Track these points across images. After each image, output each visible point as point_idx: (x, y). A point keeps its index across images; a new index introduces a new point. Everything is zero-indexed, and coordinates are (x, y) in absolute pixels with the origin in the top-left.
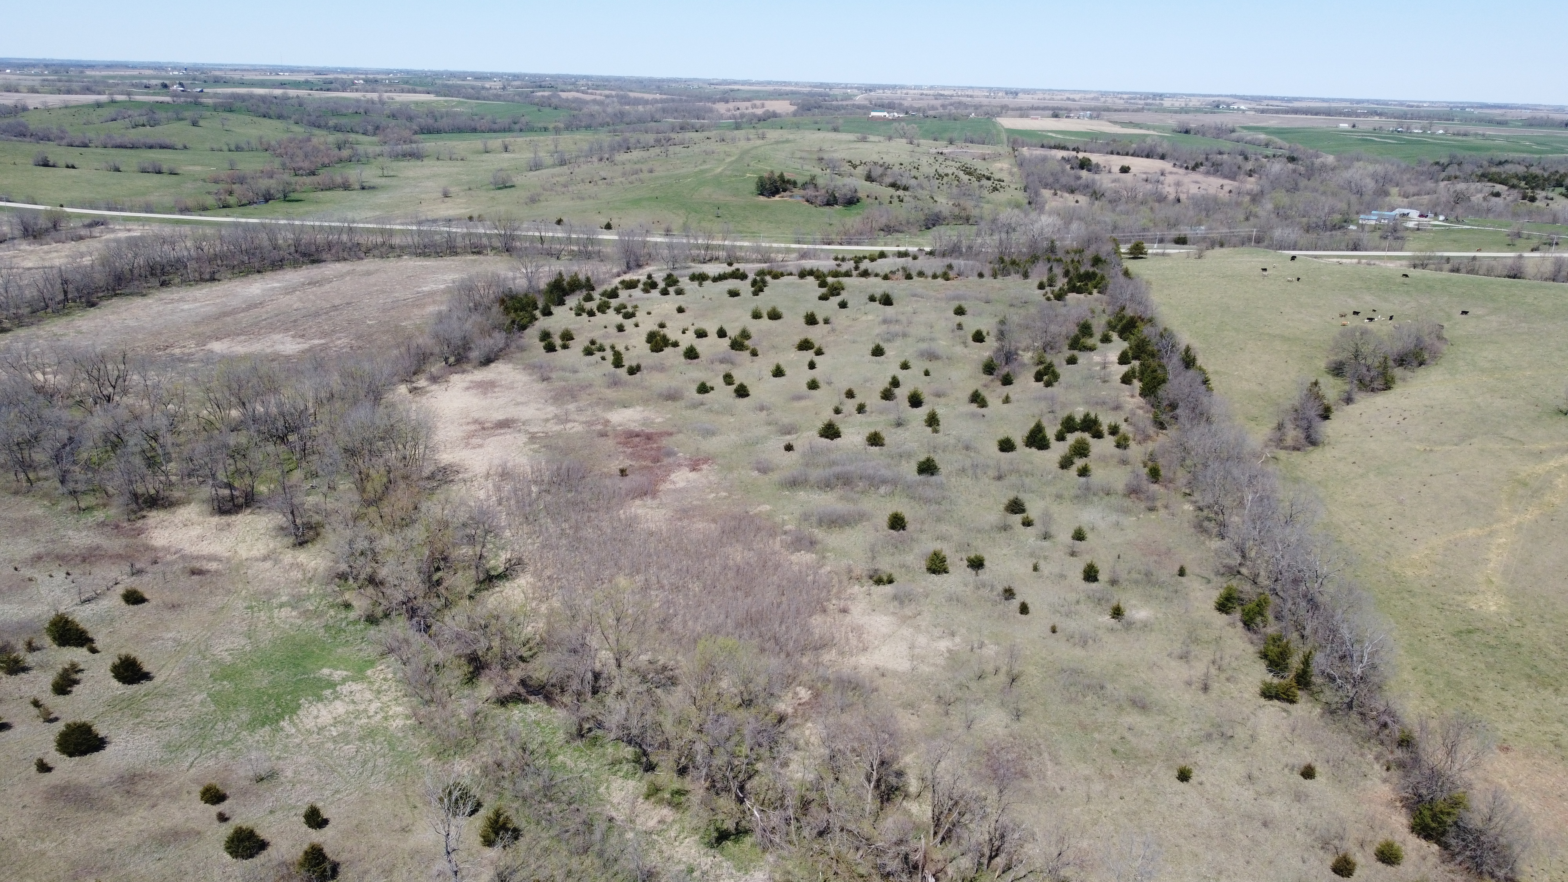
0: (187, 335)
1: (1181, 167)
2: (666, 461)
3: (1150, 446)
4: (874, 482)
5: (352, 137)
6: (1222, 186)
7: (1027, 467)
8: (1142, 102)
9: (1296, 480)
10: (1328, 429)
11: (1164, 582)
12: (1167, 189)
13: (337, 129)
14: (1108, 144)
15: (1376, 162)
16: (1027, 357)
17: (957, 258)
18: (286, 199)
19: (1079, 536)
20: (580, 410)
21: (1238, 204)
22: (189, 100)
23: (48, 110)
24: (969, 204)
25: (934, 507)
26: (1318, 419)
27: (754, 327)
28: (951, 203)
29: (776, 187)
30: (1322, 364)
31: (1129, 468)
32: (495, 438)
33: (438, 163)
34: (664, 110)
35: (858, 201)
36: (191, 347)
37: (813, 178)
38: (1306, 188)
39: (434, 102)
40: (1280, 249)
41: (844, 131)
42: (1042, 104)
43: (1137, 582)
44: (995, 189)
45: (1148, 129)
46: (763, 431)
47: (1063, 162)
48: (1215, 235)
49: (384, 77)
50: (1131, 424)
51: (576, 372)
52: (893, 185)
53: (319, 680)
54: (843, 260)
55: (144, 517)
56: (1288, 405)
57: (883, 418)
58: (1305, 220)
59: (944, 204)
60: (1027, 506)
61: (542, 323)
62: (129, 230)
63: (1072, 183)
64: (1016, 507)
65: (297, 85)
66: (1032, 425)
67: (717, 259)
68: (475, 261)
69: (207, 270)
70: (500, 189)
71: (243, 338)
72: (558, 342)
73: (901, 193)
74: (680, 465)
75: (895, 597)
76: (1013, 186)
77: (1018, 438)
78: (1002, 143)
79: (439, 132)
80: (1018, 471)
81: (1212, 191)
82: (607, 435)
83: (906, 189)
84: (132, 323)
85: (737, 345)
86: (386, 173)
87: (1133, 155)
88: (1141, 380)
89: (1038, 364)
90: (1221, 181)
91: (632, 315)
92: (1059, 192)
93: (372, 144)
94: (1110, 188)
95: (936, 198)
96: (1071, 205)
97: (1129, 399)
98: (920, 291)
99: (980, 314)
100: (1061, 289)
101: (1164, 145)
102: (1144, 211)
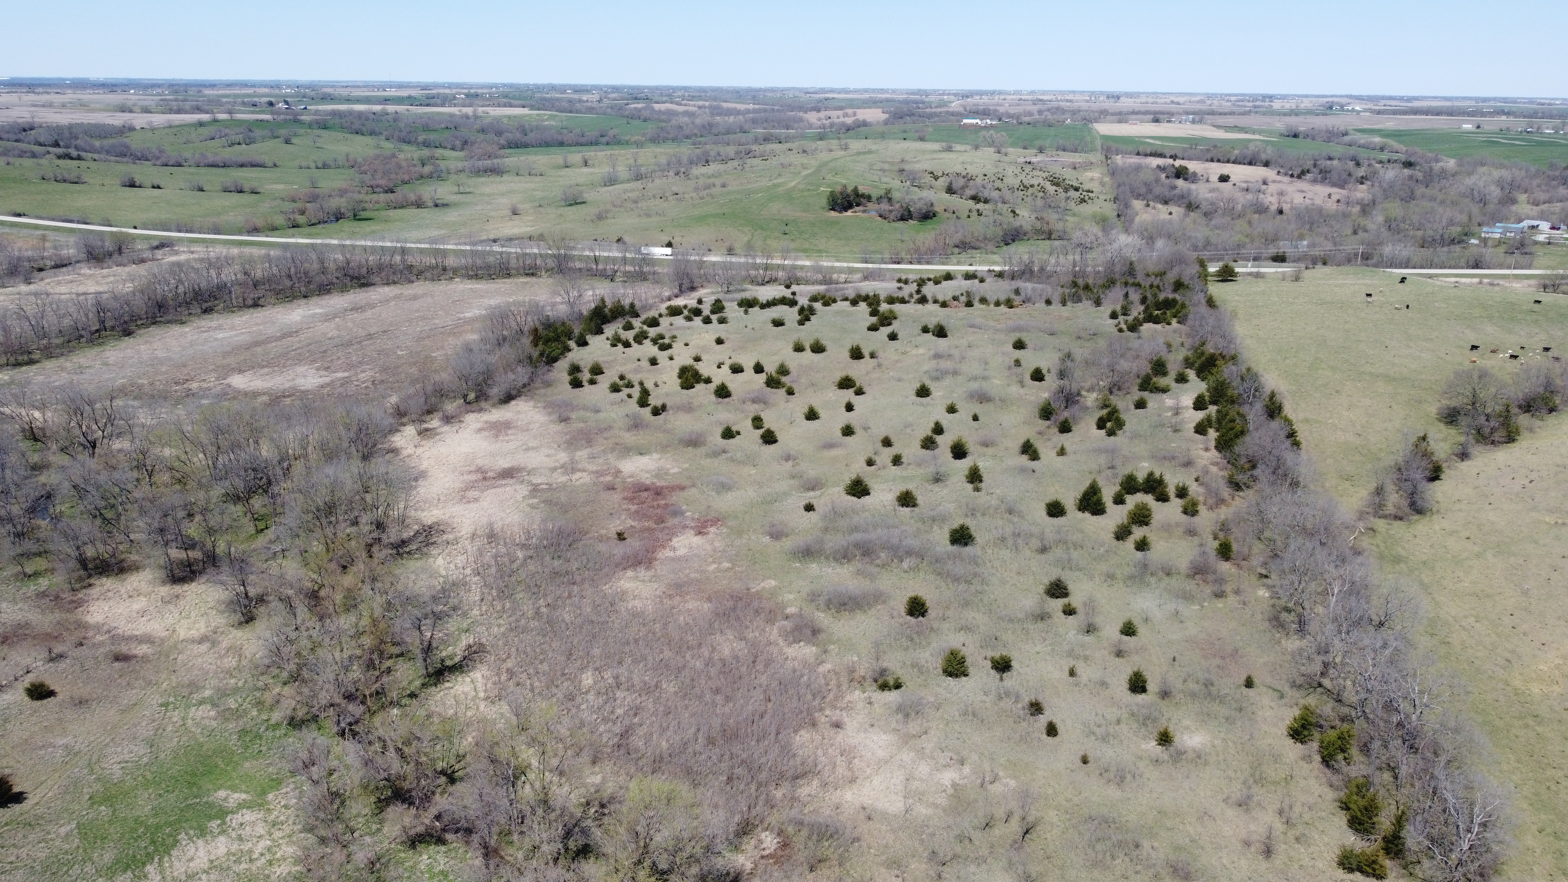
0: (211, 368)
1: (1286, 174)
2: (672, 522)
3: (1224, 513)
4: (899, 553)
5: (439, 152)
6: (1330, 196)
7: (1076, 537)
8: (1251, 104)
9: (1397, 560)
10: (1439, 491)
11: (1227, 695)
12: (1270, 199)
13: (426, 144)
14: (1208, 150)
15: (1502, 166)
16: (1091, 399)
17: (1029, 280)
18: (356, 218)
19: (1129, 630)
20: (592, 457)
21: (1345, 215)
22: (288, 117)
23: (153, 129)
24: (1052, 216)
25: (962, 587)
26: (1424, 483)
27: (794, 361)
28: (1033, 217)
29: (849, 202)
30: (1433, 410)
31: (1196, 540)
32: (493, 491)
33: (517, 178)
34: (754, 121)
35: (934, 215)
36: (211, 381)
37: (888, 191)
38: (1423, 197)
39: (526, 116)
40: (1391, 266)
41: (931, 140)
42: (1143, 108)
43: (1193, 695)
44: (1083, 201)
45: (1254, 133)
46: (783, 486)
47: (1158, 171)
48: (1316, 252)
49: (485, 91)
50: (1202, 484)
51: (598, 411)
52: (975, 198)
53: (211, 805)
54: (906, 282)
55: (90, 585)
56: (1389, 460)
57: (921, 471)
58: (1420, 233)
59: (1026, 217)
60: (1071, 587)
61: (577, 355)
62: (192, 252)
63: (1167, 194)
64: (1057, 590)
65: (399, 101)
66: (1087, 484)
67: (776, 280)
68: (527, 283)
69: (252, 295)
70: (571, 205)
71: (266, 370)
72: (586, 376)
73: (980, 206)
74: (685, 527)
75: (900, 709)
76: (1102, 197)
77: (1070, 499)
78: (1096, 150)
79: (526, 146)
80: (1066, 543)
81: (1318, 201)
82: (613, 489)
83: (986, 201)
84: (161, 354)
85: (772, 383)
86: (462, 189)
87: (1234, 163)
88: (1217, 430)
89: (1102, 408)
90: (1328, 190)
91: (669, 346)
92: (1151, 203)
93: (457, 159)
94: (1206, 200)
95: (1017, 212)
96: (1164, 216)
97: (1202, 453)
98: (979, 321)
99: (1041, 348)
100: (1136, 319)
101: (1269, 150)
102: (1241, 224)
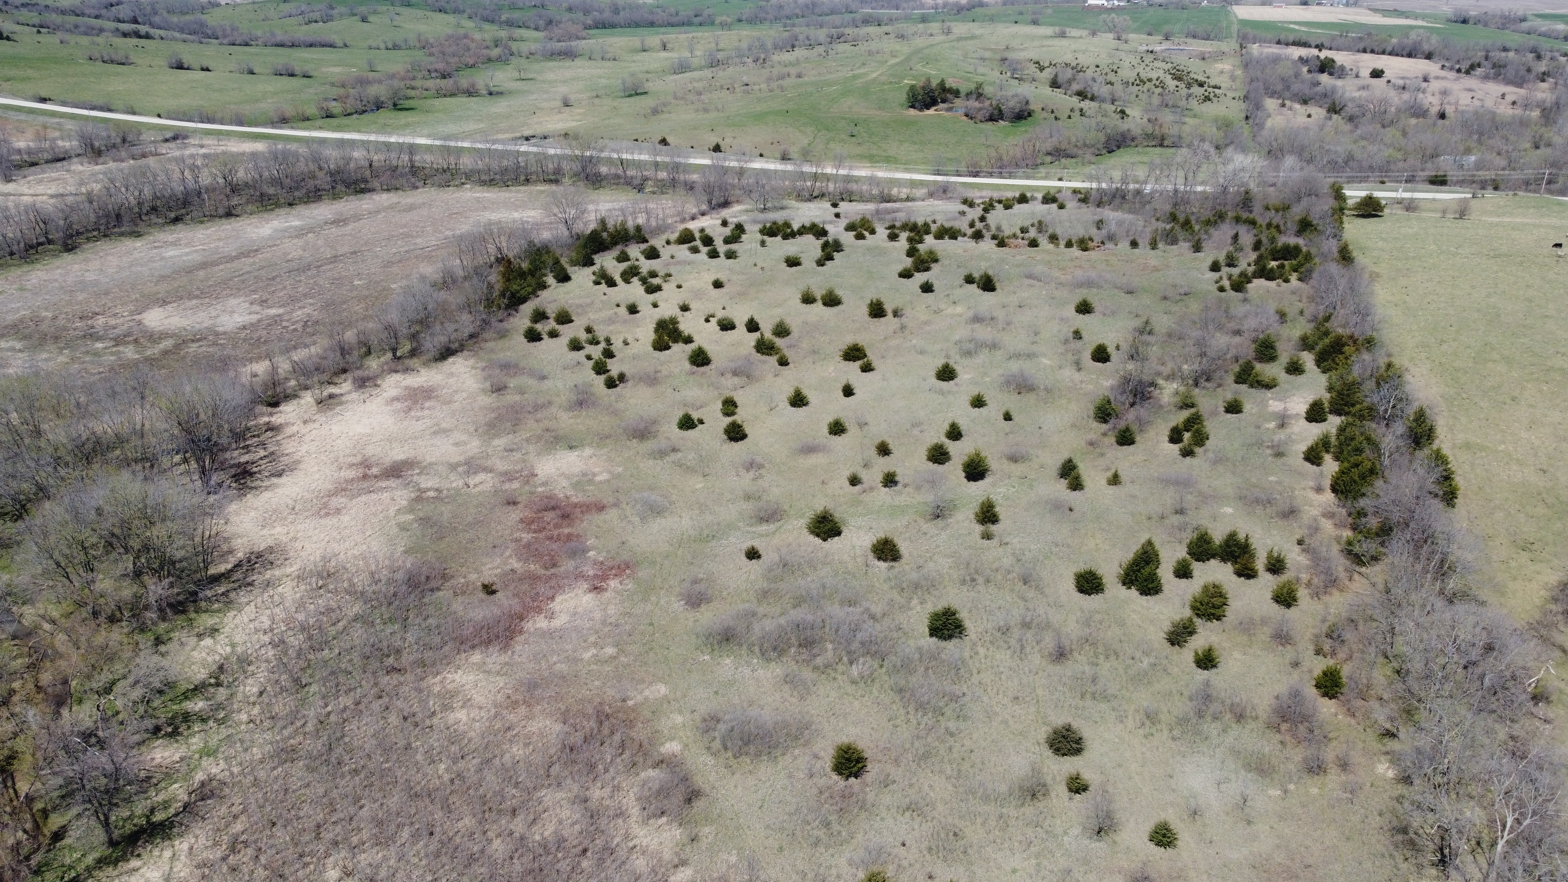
0: (134, 297)
1: (1451, 69)
2: (566, 566)
3: (1335, 604)
4: (853, 646)
5: (519, 32)
6: (1503, 96)
7: (1113, 633)
12: (1430, 99)
13: (510, 24)
14: (1361, 39)
16: (1168, 393)
17: (1118, 208)
18: (396, 107)
19: (1163, 836)
20: (510, 449)
21: (1524, 123)
24: (1167, 117)
25: (927, 721)
27: (798, 317)
28: (1145, 119)
29: (932, 98)
31: (1289, 654)
32: (365, 497)
33: (588, 63)
35: (1030, 115)
36: (123, 316)
37: (980, 86)
41: (1045, 24)
44: (1207, 99)
45: (1416, 18)
46: (731, 512)
47: (1299, 64)
48: (1486, 171)
50: (1306, 551)
51: (544, 378)
52: (1082, 95)
54: (971, 205)
57: (920, 498)
59: (1137, 119)
60: (1088, 736)
61: (550, 295)
63: (1307, 91)
64: (1066, 740)
66: (1139, 544)
70: (630, 96)
71: (194, 302)
72: (548, 325)
73: (1086, 104)
76: (1230, 94)
77: (1111, 568)
78: (1231, 37)
80: (1094, 644)
81: (1489, 103)
82: (515, 503)
83: (1094, 98)
84: (90, 276)
85: (764, 348)
86: (523, 76)
87: (1390, 54)
89: (1181, 408)
90: (1502, 88)
91: (658, 288)
92: (1288, 103)
93: (536, 40)
94: (1353, 100)
95: (1128, 111)
96: (1302, 120)
97: (1312, 495)
98: (1039, 269)
99: (1113, 313)
100: (1243, 274)
101: (1434, 39)
102: (1391, 134)
